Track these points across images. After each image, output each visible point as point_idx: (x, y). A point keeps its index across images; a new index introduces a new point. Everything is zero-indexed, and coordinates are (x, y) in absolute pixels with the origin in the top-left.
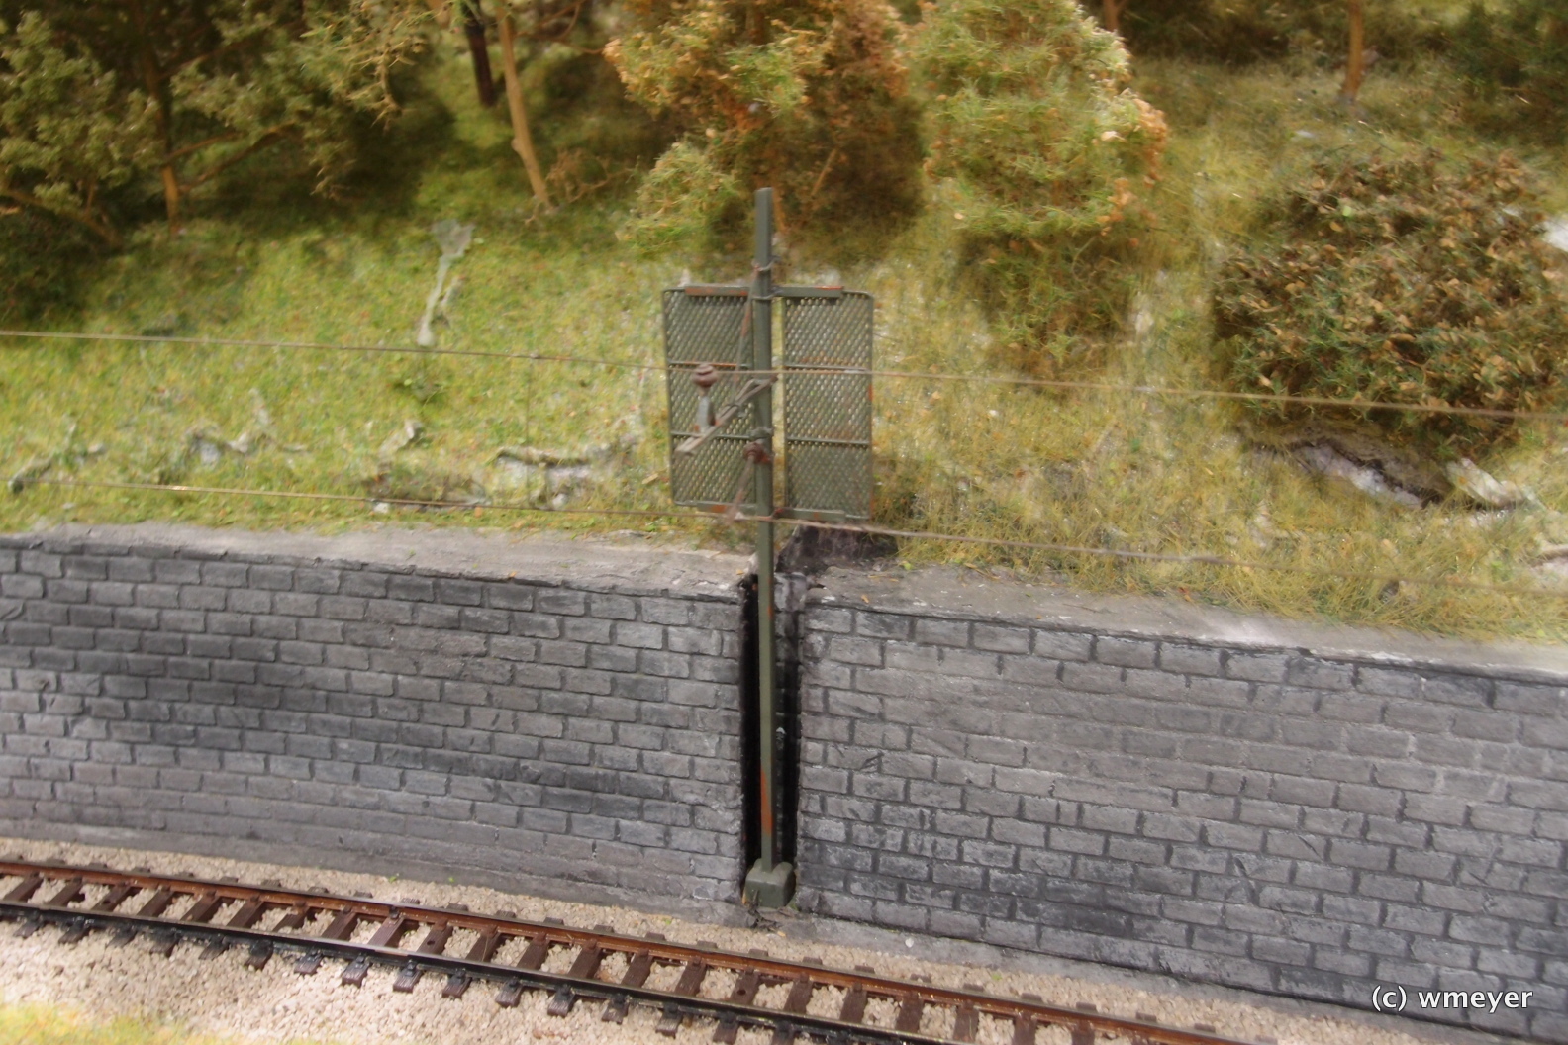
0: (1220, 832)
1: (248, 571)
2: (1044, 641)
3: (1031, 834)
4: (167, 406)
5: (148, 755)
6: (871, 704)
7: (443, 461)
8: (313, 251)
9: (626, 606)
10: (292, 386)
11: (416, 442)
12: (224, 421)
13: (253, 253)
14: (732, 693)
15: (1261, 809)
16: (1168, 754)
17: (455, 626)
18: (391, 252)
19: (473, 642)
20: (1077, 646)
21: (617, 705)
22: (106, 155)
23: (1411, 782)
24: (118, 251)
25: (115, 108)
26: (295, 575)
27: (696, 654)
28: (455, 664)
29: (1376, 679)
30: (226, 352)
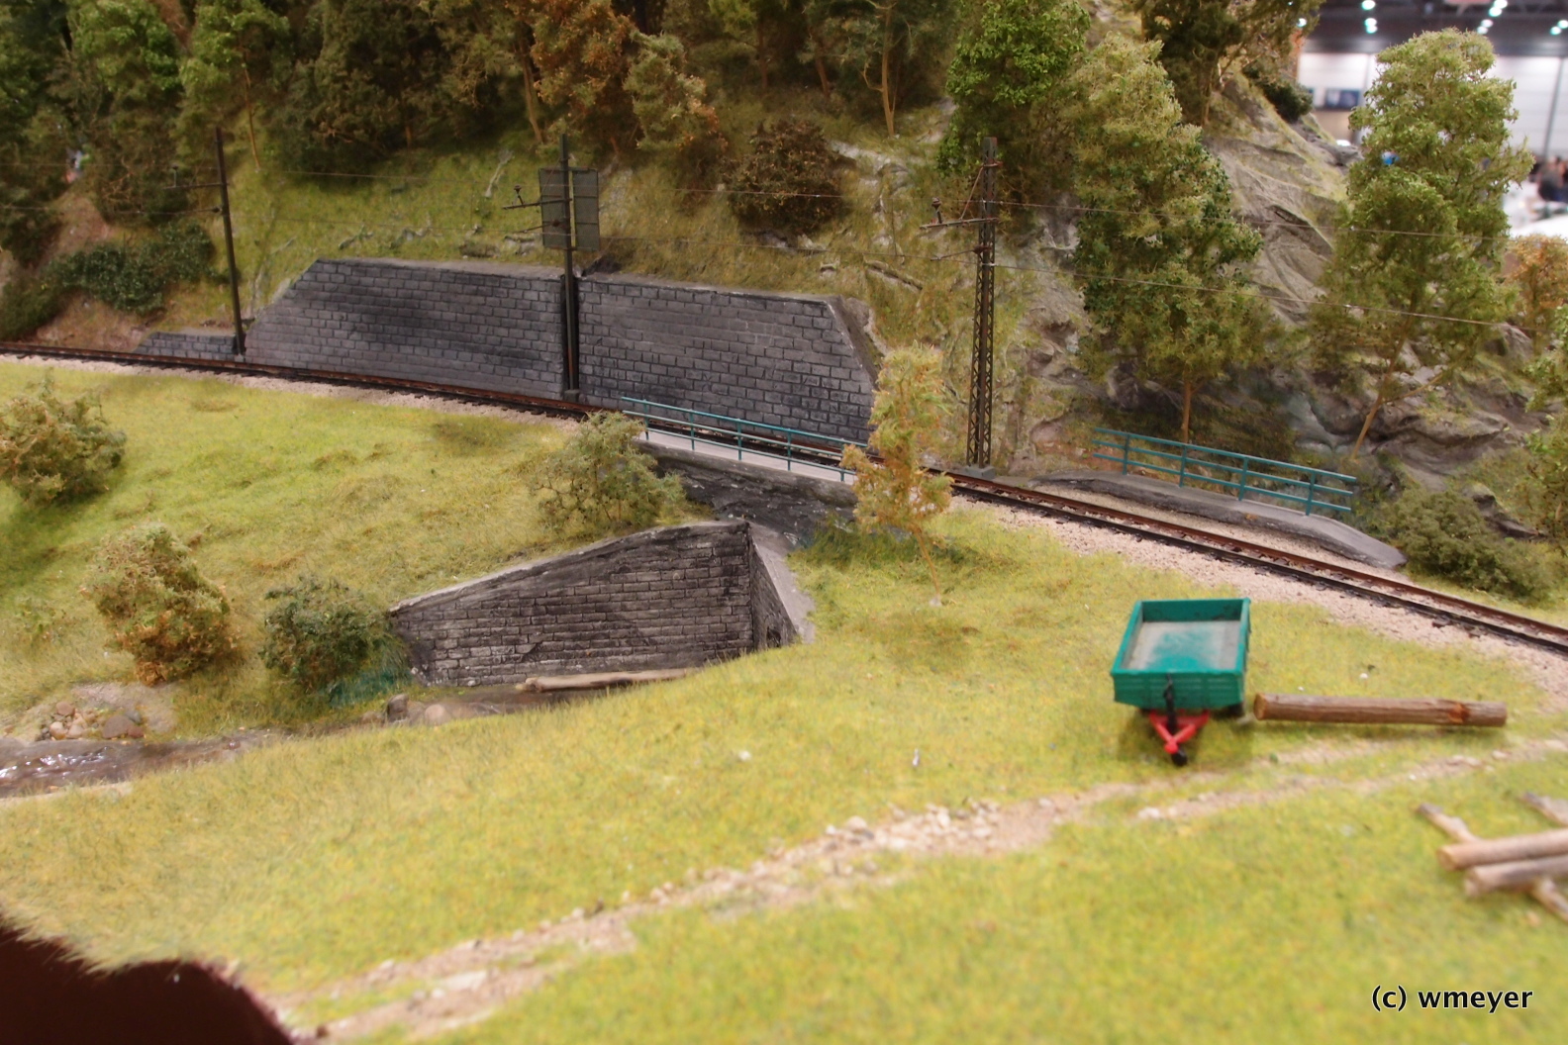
0: (699, 363)
1: (412, 273)
2: (645, 291)
3: (645, 367)
4: (397, 218)
5: (375, 347)
6: (598, 318)
7: (485, 239)
8: (456, 161)
9: (526, 284)
10: (440, 211)
11: (478, 231)
12: (415, 223)
13: (435, 162)
14: (558, 316)
15: (709, 354)
16: (681, 333)
17: (476, 293)
18: (483, 161)
19: (481, 299)
20: (653, 293)
21: (526, 323)
22: (377, 119)
23: (748, 340)
24: (387, 159)
25: (382, 103)
26: (425, 275)
27: (548, 302)
28: (474, 309)
29: (735, 301)
30: (420, 198)
